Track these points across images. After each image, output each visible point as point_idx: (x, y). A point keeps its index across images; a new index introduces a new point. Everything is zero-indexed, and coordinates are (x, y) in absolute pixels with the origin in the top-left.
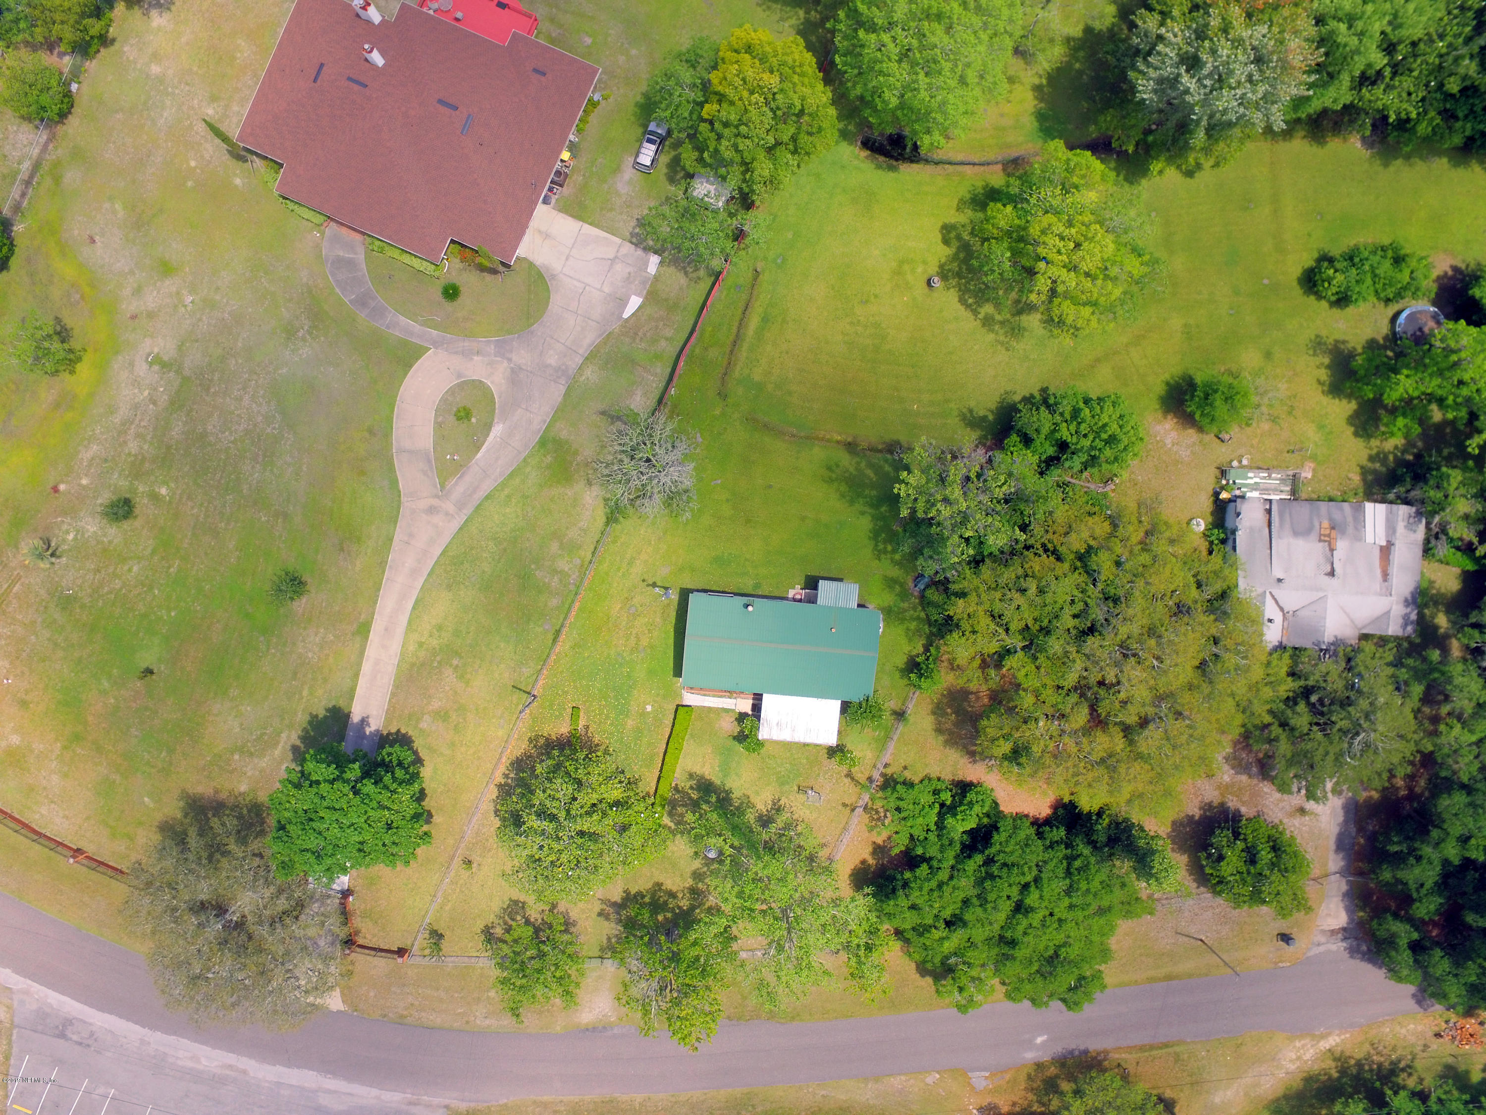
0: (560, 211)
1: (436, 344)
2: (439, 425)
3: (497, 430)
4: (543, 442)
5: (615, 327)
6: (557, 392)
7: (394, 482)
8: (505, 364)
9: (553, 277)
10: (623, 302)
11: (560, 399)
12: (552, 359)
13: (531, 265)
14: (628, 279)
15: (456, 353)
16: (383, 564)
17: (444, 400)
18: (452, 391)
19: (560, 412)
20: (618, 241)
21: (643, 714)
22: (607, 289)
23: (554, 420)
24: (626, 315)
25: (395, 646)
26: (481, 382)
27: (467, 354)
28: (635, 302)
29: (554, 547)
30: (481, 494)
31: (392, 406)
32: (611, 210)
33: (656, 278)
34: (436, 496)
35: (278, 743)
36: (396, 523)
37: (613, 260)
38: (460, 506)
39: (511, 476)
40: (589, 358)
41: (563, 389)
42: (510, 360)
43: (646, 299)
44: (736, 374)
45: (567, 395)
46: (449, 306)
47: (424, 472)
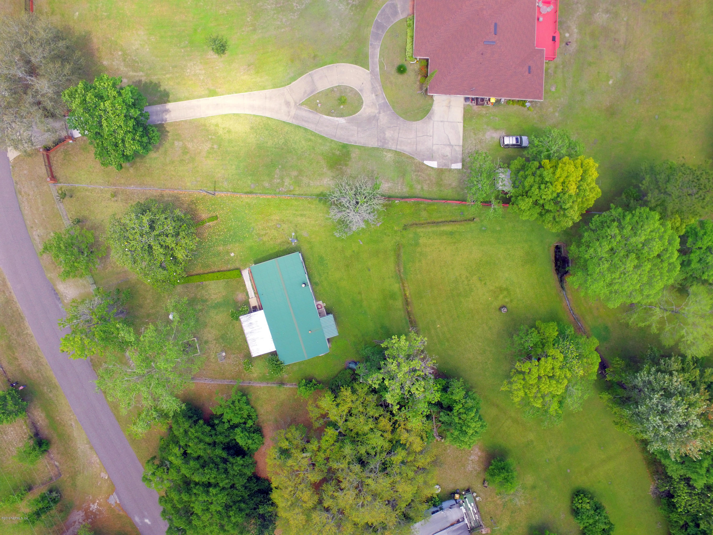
0: (464, 108)
1: (373, 73)
2: (332, 90)
3: (342, 121)
4: (345, 147)
5: (418, 159)
6: (373, 143)
7: (294, 79)
8: (377, 111)
9: (430, 118)
10: (431, 158)
11: (370, 146)
12: (388, 134)
13: (431, 105)
14: (444, 156)
15: (372, 84)
16: (250, 89)
17: (346, 87)
18: (352, 90)
19: (363, 149)
20: (461, 143)
21: (228, 253)
22: (435, 148)
23: (359, 147)
24: (426, 162)
25: (211, 113)
26: (363, 102)
27: (374, 90)
28: (434, 164)
29: (295, 173)
30: (306, 125)
31: (332, 62)
32: (475, 134)
33: (450, 170)
34: (296, 103)
35: (136, 71)
36: (274, 88)
37: (450, 145)
38: (296, 117)
39: (322, 137)
40: (396, 152)
41: (376, 145)
42: (379, 113)
43: (438, 169)
44: (419, 230)
45: (374, 149)
46: (394, 71)
47: (305, 92)
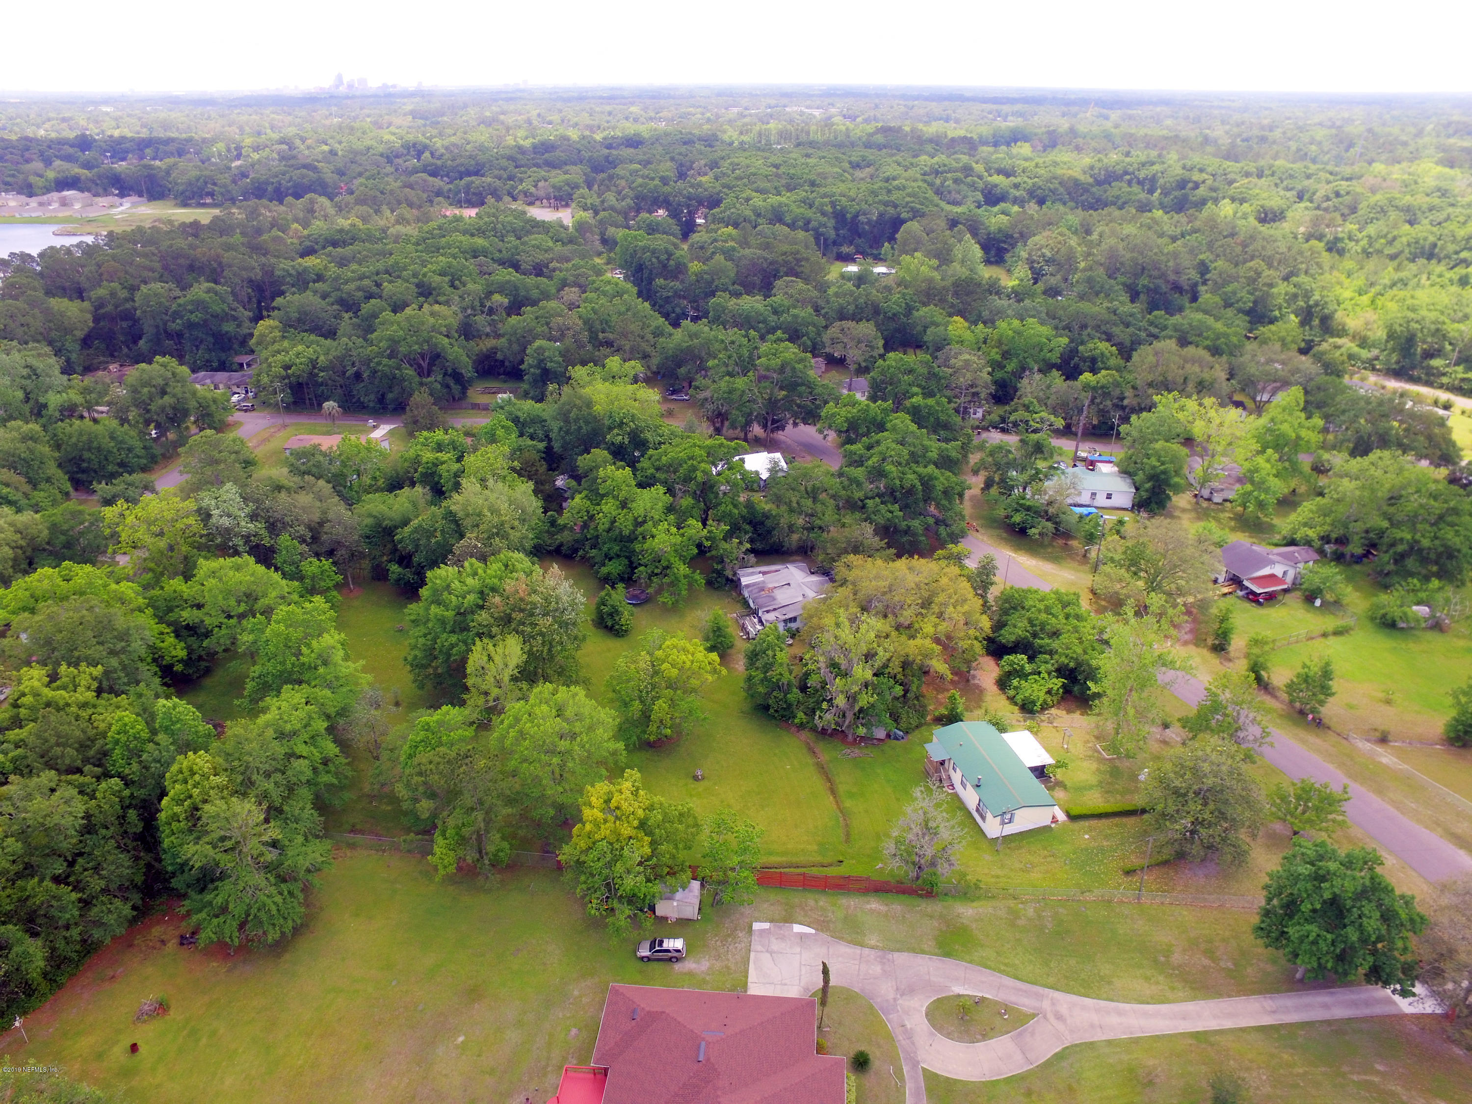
1: (915, 1064)
2: (985, 1037)
3: (958, 989)
4: (947, 954)
5: (824, 936)
6: (901, 958)
7: (1059, 1057)
8: (900, 1002)
10: (802, 936)
11: (906, 954)
12: (877, 969)
14: (782, 938)
15: (913, 1044)
16: (1136, 1041)
17: (960, 1040)
18: (949, 1036)
20: (752, 955)
21: (1092, 838)
22: (798, 950)
23: (923, 952)
24: (813, 931)
25: (1191, 1007)
26: (927, 1016)
27: (909, 1035)
28: (797, 928)
29: (1020, 922)
30: (1018, 984)
31: (994, 1084)
32: (728, 968)
33: (771, 921)
34: (1045, 1017)
36: (1092, 1043)
37: (771, 953)
38: (1040, 997)
39: (989, 968)
40: (862, 945)
41: (896, 955)
42: (895, 1000)
43: (792, 921)
44: (818, 859)
45: (898, 951)
46: (876, 1063)
47: (1033, 1034)
